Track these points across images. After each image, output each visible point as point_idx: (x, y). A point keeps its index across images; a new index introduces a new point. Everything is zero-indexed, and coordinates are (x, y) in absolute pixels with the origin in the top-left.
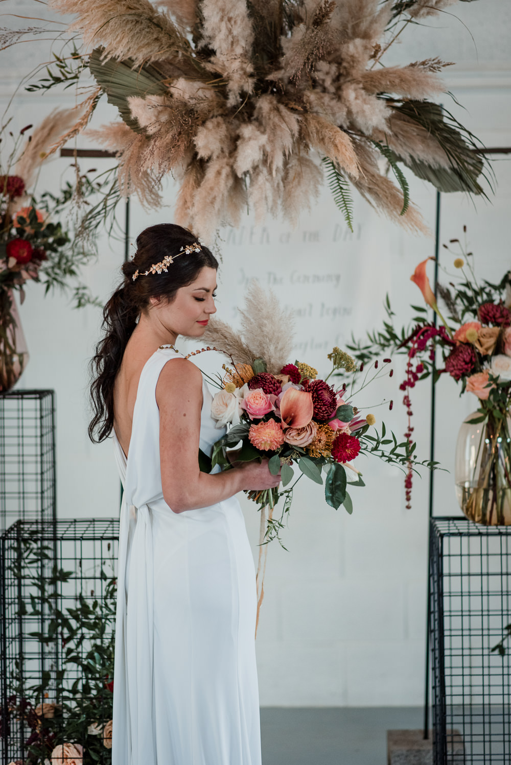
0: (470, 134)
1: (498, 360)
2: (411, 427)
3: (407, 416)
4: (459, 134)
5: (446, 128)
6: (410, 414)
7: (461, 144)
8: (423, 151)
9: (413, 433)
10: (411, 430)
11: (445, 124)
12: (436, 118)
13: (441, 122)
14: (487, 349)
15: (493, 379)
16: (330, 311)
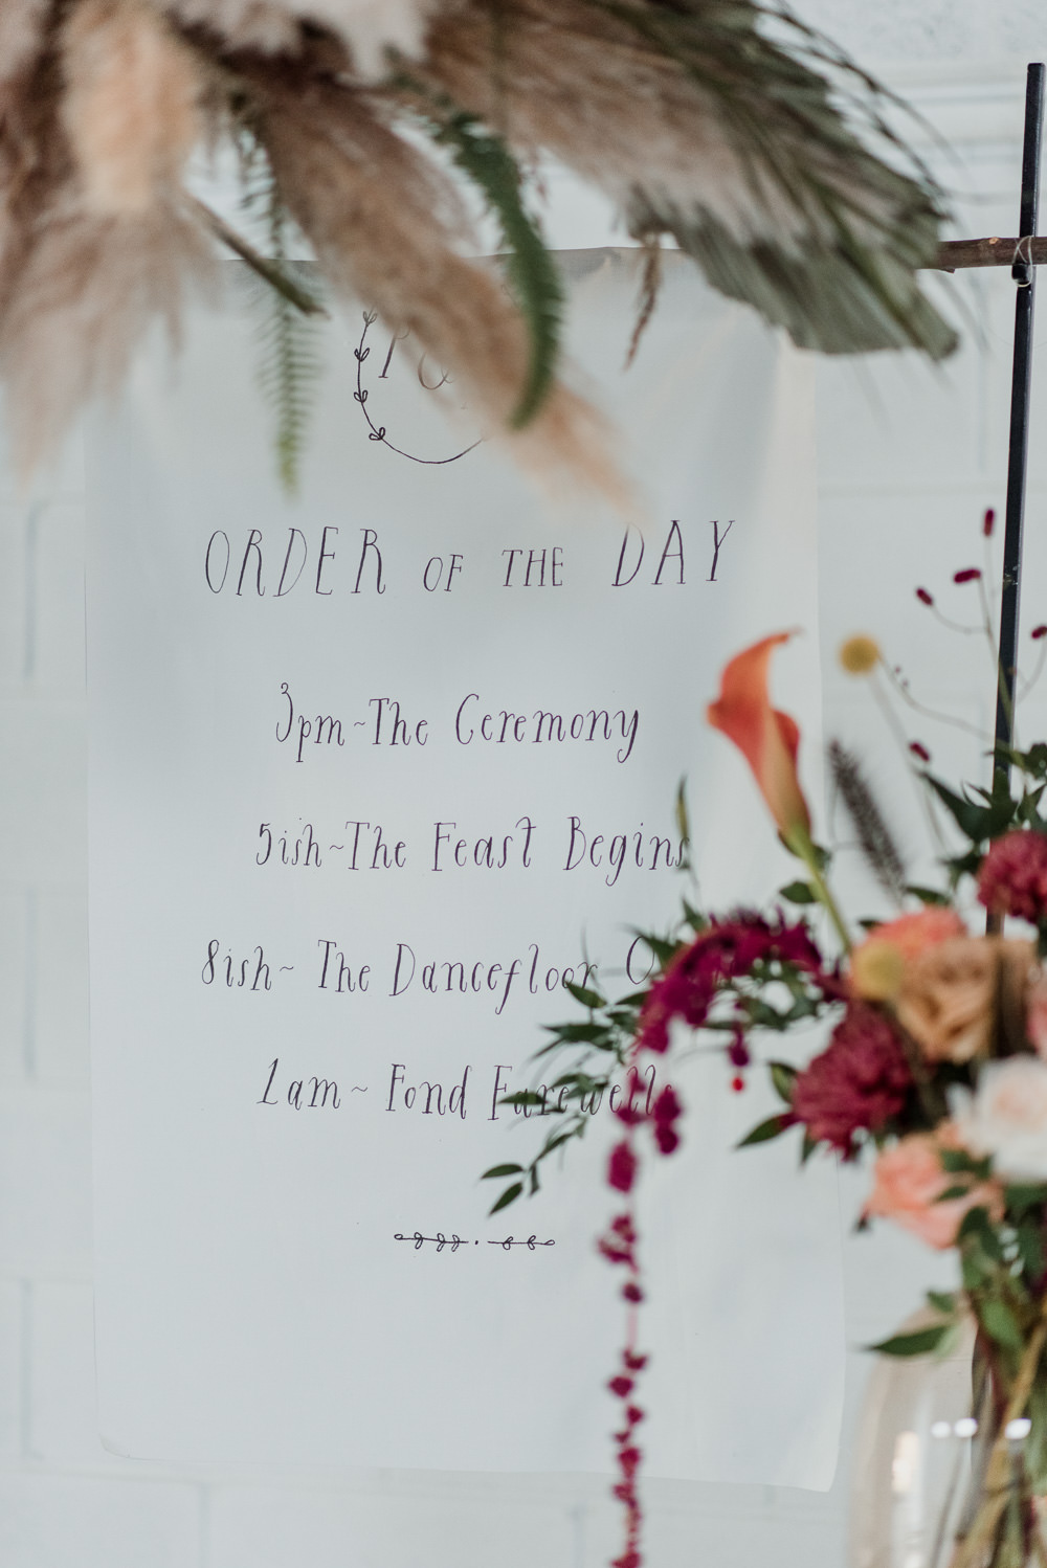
0: (872, 85)
1: (1003, 1081)
2: (639, 1350)
3: (622, 1307)
4: (821, 84)
5: (768, 61)
6: (633, 1294)
7: (827, 125)
8: (681, 165)
9: (642, 1379)
10: (636, 1363)
11: (766, 47)
12: (733, 19)
13: (750, 35)
14: (956, 1031)
15: (969, 1167)
16: (602, 850)
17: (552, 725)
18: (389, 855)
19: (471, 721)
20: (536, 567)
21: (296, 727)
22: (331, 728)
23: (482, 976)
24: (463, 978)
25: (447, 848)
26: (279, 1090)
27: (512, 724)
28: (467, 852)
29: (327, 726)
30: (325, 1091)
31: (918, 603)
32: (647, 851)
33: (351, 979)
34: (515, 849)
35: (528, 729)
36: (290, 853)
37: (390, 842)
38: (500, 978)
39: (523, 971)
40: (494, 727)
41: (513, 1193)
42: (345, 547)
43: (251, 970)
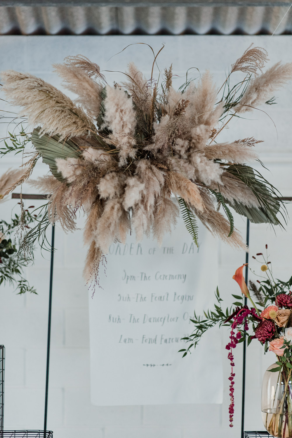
0: (272, 186)
1: (290, 331)
2: (234, 373)
3: (231, 366)
4: (265, 186)
5: (257, 182)
6: (233, 365)
8: (242, 197)
9: (234, 377)
11: (256, 180)
12: (251, 176)
13: (254, 178)
15: (287, 343)
16: (180, 298)
17: (172, 277)
18: (143, 299)
19: (158, 276)
20: (169, 251)
21: (126, 277)
22: (133, 278)
23: (159, 319)
24: (156, 320)
25: (154, 298)
26: (122, 340)
27: (165, 277)
28: (157, 299)
29: (132, 277)
30: (131, 340)
31: (253, 259)
32: (187, 298)
33: (136, 321)
34: (165, 298)
35: (168, 277)
36: (124, 299)
37: (143, 297)
38: (162, 320)
39: (166, 319)
40: (162, 277)
41: (185, 354)
42: (135, 247)
43: (117, 319)
